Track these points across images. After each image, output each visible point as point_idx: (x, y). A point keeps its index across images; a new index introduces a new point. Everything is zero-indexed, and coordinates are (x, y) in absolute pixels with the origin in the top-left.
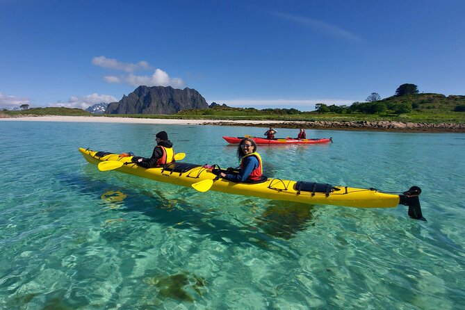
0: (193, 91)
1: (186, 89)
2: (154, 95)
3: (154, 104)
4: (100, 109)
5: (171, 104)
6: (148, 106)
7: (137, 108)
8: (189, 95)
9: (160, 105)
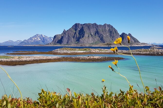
0: (109, 26)
1: (105, 25)
2: (86, 29)
3: (86, 35)
4: (37, 39)
5: (97, 35)
6: (83, 37)
7: (75, 38)
8: (107, 29)
9: (90, 36)
